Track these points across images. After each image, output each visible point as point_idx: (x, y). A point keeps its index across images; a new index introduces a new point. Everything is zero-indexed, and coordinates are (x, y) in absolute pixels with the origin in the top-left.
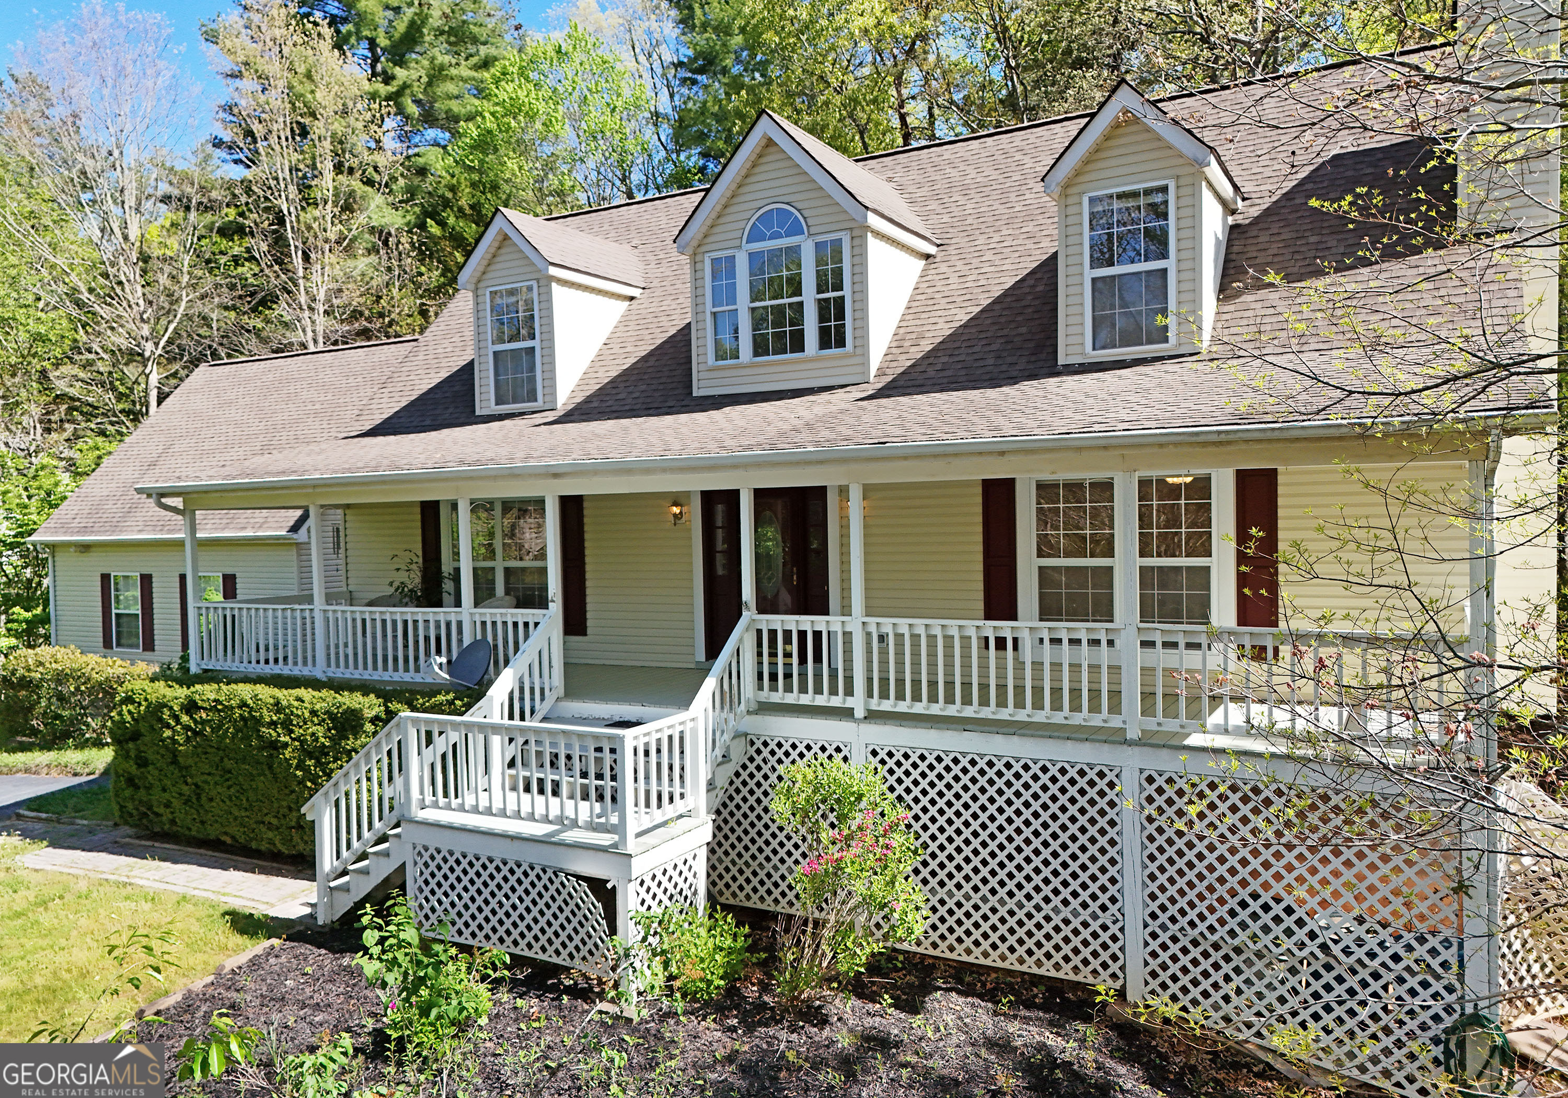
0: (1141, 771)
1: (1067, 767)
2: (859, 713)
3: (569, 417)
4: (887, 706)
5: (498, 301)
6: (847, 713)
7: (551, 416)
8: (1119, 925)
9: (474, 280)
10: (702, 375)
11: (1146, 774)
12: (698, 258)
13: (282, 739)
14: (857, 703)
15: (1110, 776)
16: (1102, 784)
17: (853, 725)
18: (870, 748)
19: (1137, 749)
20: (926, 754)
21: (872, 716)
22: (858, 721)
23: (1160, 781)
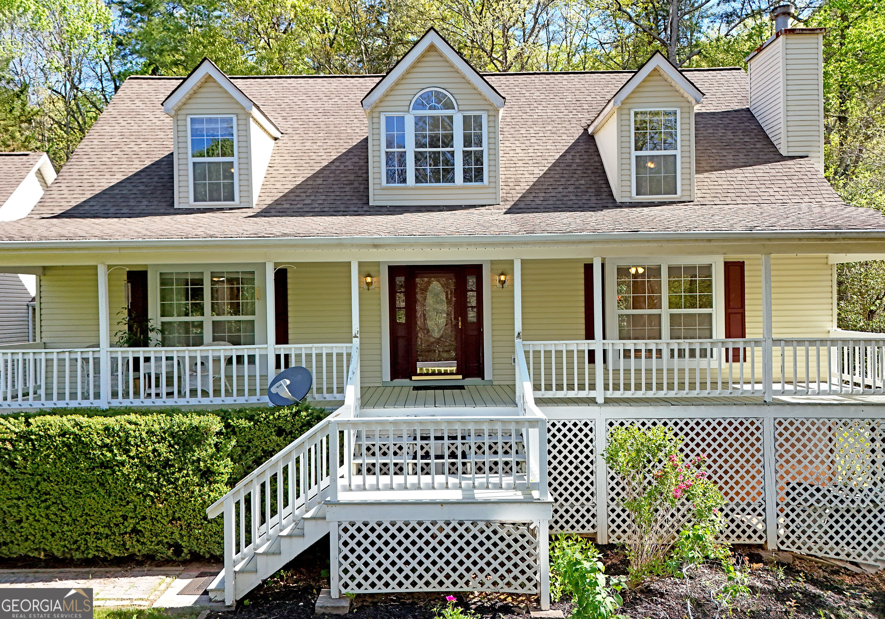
0: (775, 419)
1: (733, 421)
2: (600, 400)
3: (266, 213)
4: (618, 394)
5: (197, 126)
6: (592, 401)
7: (250, 212)
8: (763, 507)
9: (176, 108)
10: (377, 192)
11: (777, 421)
12: (376, 115)
13: (118, 458)
14: (599, 394)
15: (757, 424)
16: (752, 429)
17: (596, 408)
18: (609, 422)
19: (772, 407)
20: (646, 421)
21: (608, 401)
22: (600, 405)
23: (786, 424)
